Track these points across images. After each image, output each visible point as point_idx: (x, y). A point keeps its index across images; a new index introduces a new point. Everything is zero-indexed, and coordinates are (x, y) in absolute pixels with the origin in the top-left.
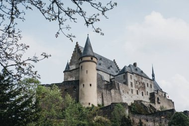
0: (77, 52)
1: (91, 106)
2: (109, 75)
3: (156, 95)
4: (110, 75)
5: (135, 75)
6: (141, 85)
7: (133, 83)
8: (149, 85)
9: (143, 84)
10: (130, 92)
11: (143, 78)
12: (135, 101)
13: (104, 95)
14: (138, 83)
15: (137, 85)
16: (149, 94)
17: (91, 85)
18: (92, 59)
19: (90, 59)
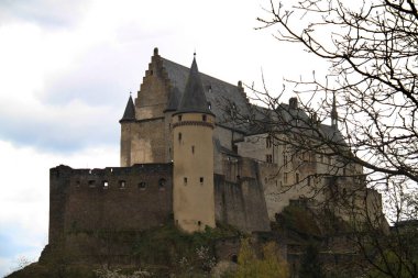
0: (155, 75)
1: (203, 228)
2: (229, 132)
4: (233, 130)
10: (281, 181)
12: (291, 201)
13: (226, 197)
17: (202, 180)
18: (204, 118)
19: (201, 120)
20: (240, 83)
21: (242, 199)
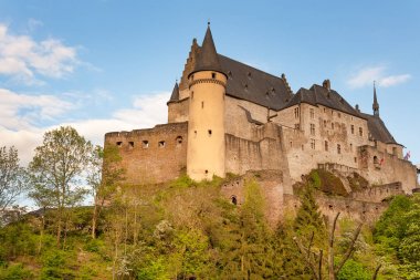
0: (194, 60)
1: (210, 177)
2: (266, 110)
3: (369, 150)
4: (269, 108)
5: (321, 107)
6: (336, 129)
7: (317, 126)
8: (357, 130)
9: (342, 127)
10: (308, 146)
11: (342, 114)
12: (319, 165)
13: (243, 152)
14: (329, 125)
15: (326, 129)
16: (354, 149)
17: (210, 132)
18: (214, 75)
19: (210, 77)
20: (283, 75)
21: (261, 156)
